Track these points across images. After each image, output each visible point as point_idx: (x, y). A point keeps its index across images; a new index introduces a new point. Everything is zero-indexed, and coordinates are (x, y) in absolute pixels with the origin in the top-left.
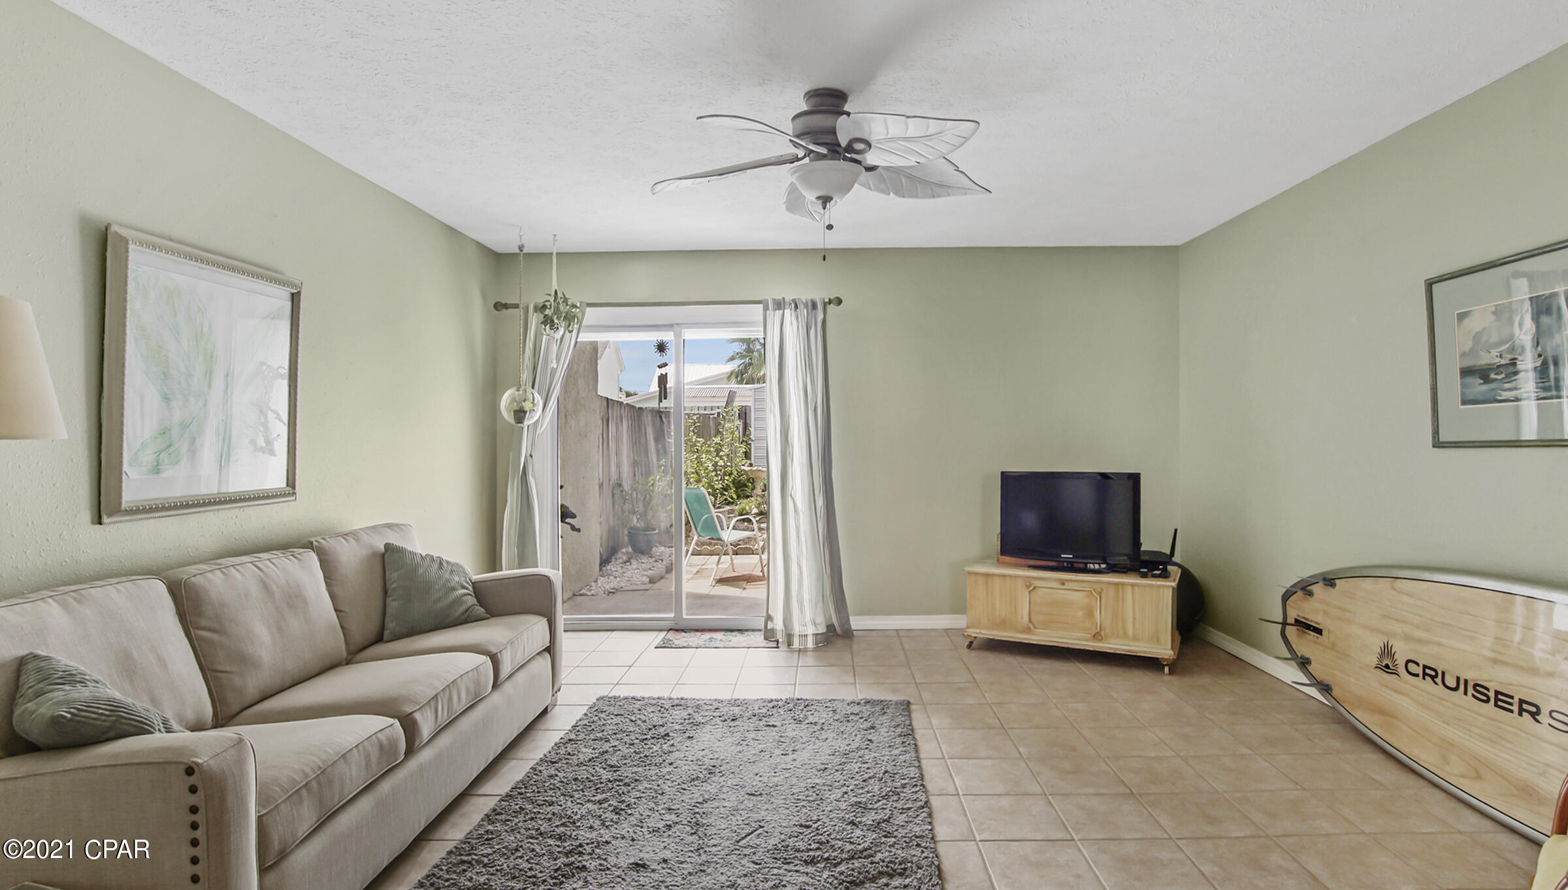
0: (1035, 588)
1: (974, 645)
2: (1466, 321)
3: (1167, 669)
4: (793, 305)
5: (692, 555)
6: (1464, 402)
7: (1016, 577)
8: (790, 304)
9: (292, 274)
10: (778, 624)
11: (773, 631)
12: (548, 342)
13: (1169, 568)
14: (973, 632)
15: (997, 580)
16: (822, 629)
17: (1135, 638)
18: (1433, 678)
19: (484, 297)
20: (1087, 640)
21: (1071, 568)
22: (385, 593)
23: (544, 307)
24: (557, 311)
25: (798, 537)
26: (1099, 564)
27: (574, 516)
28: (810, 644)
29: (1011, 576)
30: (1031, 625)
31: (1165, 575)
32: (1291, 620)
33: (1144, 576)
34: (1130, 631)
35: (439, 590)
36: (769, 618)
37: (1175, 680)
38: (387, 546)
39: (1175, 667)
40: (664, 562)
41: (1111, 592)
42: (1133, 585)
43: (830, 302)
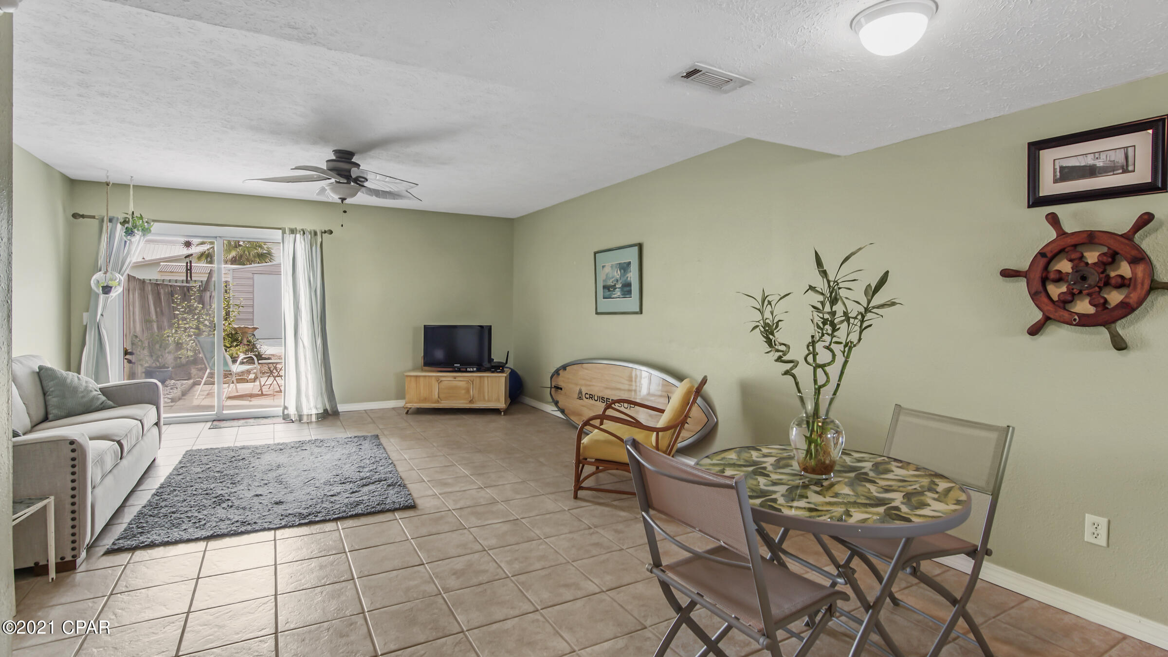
0: (441, 381)
1: (409, 412)
2: (605, 269)
3: (503, 413)
4: (302, 232)
5: (204, 384)
6: (604, 298)
7: (431, 376)
8: (300, 232)
10: (292, 411)
11: (288, 415)
13: (505, 369)
14: (409, 405)
15: (422, 379)
16: (321, 411)
17: (489, 401)
18: (592, 398)
19: (65, 210)
20: (467, 404)
21: (459, 371)
23: (124, 222)
24: (133, 224)
25: (306, 361)
26: (473, 368)
28: (314, 419)
29: (429, 376)
30: (439, 399)
31: (502, 371)
32: (553, 386)
33: (493, 372)
34: (486, 398)
35: (82, 392)
36: (285, 409)
37: (506, 417)
38: (40, 367)
39: (507, 412)
40: (179, 389)
41: (478, 380)
42: (488, 377)
43: (325, 232)
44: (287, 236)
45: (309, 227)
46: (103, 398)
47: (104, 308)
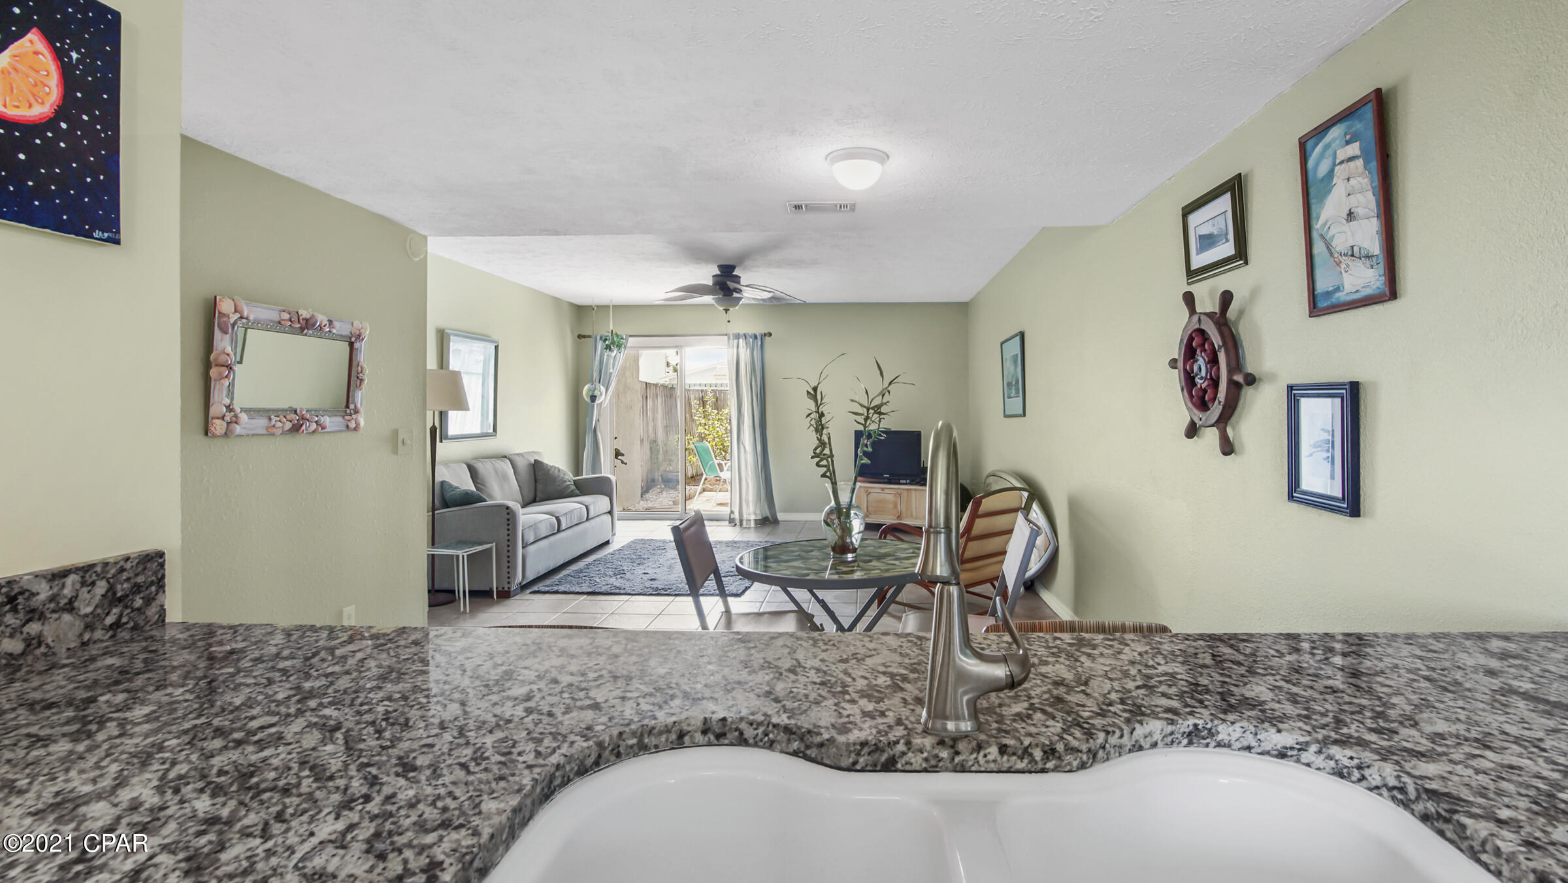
0: (871, 493)
2: (1007, 362)
4: (744, 337)
8: (742, 336)
9: (494, 337)
10: (736, 516)
11: (734, 519)
12: (608, 360)
16: (760, 517)
17: (917, 518)
19: (572, 333)
21: (890, 482)
22: (536, 481)
23: (606, 340)
24: (613, 343)
25: (748, 466)
26: (905, 479)
27: (623, 455)
28: (753, 524)
30: (868, 513)
33: (921, 485)
35: (558, 481)
36: (732, 512)
38: (535, 461)
42: (915, 490)
43: (765, 335)
44: (731, 341)
45: (751, 331)
46: (573, 487)
47: (599, 414)
